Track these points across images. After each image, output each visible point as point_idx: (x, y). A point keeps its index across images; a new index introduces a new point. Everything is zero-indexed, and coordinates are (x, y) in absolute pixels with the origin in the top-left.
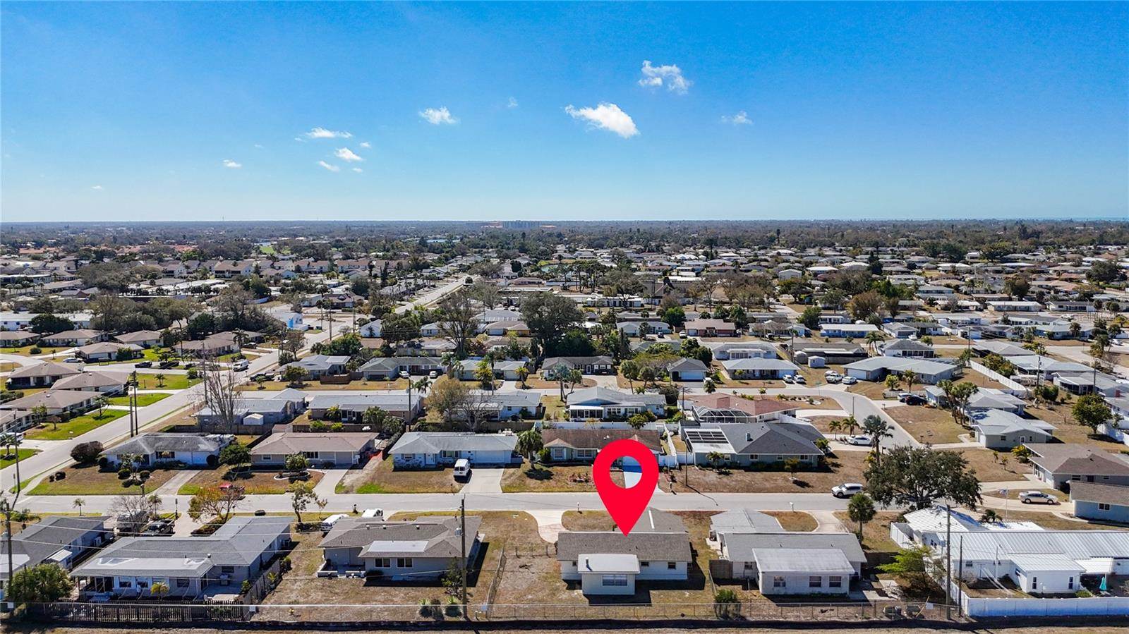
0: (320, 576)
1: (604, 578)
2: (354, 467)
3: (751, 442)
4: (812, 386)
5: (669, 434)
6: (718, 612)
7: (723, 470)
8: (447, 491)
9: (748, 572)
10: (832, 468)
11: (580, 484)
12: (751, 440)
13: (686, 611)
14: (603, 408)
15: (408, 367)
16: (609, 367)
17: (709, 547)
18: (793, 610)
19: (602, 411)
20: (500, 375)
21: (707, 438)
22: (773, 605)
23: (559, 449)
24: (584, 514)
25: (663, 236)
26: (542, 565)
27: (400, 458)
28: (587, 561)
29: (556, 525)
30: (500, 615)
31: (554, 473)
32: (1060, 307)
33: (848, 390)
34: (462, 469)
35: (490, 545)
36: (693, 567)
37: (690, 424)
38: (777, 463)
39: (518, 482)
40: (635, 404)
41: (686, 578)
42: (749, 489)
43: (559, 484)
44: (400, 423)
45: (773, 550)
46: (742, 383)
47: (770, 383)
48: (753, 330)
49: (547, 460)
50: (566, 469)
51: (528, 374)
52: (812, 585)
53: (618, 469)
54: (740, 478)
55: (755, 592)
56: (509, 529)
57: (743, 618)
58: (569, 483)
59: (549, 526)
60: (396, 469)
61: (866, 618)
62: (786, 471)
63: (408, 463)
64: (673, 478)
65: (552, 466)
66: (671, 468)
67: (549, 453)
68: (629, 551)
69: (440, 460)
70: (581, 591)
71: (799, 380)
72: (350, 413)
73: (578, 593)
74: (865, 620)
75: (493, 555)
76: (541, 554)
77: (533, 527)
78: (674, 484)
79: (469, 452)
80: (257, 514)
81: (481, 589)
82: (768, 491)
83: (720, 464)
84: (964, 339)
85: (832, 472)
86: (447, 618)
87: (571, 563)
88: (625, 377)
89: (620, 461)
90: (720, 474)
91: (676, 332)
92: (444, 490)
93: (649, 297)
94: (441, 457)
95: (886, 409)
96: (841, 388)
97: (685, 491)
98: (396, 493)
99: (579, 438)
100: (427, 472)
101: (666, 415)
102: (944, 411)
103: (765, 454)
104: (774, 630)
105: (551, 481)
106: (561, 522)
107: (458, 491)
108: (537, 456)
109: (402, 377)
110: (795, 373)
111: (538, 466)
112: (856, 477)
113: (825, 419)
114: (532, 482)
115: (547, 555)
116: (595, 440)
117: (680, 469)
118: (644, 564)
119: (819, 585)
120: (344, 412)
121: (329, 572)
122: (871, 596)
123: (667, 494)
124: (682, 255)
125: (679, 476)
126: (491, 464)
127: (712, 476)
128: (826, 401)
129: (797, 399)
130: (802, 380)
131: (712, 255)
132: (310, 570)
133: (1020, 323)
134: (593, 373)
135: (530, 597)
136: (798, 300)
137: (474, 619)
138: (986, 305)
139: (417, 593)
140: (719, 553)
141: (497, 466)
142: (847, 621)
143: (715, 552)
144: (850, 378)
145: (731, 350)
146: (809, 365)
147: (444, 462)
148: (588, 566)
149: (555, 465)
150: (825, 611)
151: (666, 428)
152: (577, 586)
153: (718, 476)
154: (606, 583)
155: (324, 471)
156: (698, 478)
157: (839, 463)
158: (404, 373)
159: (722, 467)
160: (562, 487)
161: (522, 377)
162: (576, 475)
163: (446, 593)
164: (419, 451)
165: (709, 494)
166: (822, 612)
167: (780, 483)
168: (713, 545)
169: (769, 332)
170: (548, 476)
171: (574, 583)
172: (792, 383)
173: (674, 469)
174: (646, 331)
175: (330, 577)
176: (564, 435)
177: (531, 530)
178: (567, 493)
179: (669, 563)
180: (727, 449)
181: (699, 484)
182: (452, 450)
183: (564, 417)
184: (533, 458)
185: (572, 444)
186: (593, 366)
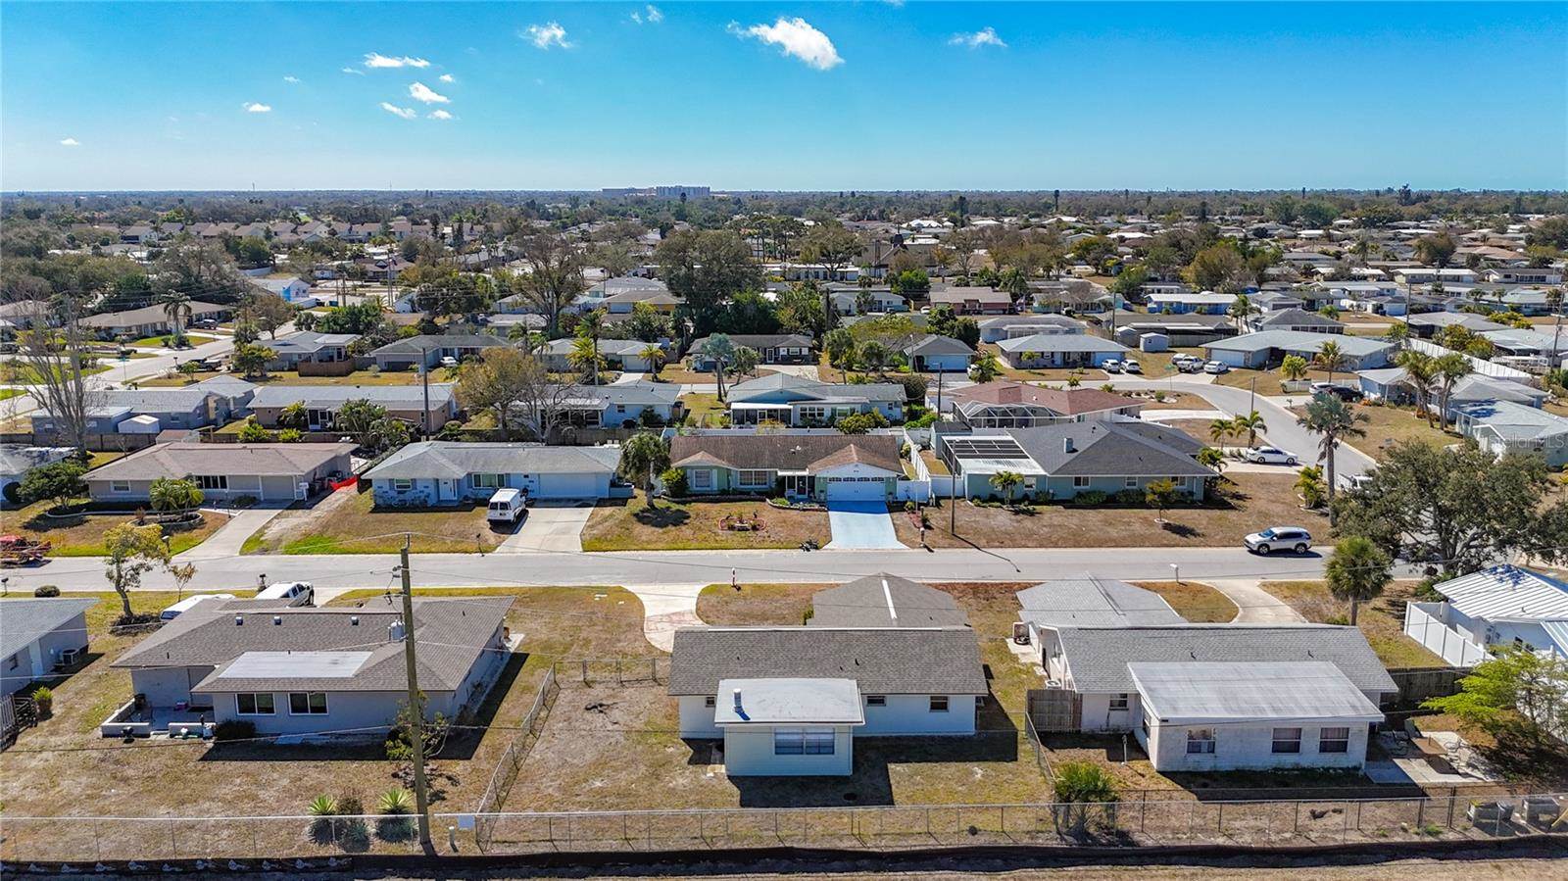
0: (108, 734)
1: (779, 737)
2: (297, 505)
3: (1076, 454)
4: (1154, 377)
5: (914, 449)
6: (1060, 821)
7: (1022, 507)
8: (469, 549)
9: (1118, 718)
10: (1234, 502)
11: (743, 534)
12: (1075, 451)
13: (980, 821)
14: (791, 407)
15: (456, 351)
16: (805, 351)
17: (1015, 658)
18: (1244, 814)
19: (790, 410)
20: (615, 364)
21: (987, 451)
22: (1190, 799)
23: (703, 472)
24: (746, 591)
25: (888, 201)
26: (640, 704)
27: (386, 487)
28: (738, 697)
29: (682, 614)
30: (511, 837)
31: (691, 514)
32: (1507, 276)
33: (1216, 382)
34: (504, 506)
35: (529, 659)
36: (988, 707)
37: (951, 429)
38: (1126, 493)
39: (617, 531)
40: (851, 399)
41: (971, 730)
42: (1077, 541)
43: (701, 535)
44: (407, 428)
45: (1177, 666)
46: (1034, 373)
47: (1081, 373)
48: (1040, 303)
49: (680, 490)
50: (717, 506)
51: (665, 363)
52: (1277, 748)
53: (817, 507)
54: (1057, 520)
55: (1139, 765)
56: (580, 624)
57: (1123, 836)
58: (720, 532)
59: (668, 615)
60: (377, 509)
61: (1430, 833)
62: (1149, 507)
63: (402, 497)
64: (925, 522)
65: (690, 502)
66: (920, 504)
67: (684, 478)
68: (839, 671)
69: (468, 492)
70: (722, 769)
71: (1131, 368)
72: (323, 415)
73: (716, 772)
74: (1428, 839)
75: (532, 678)
76: (640, 677)
77: (633, 618)
78: (928, 533)
79: (526, 476)
80: (37, 595)
81: (485, 766)
82: (1117, 543)
83: (1014, 498)
84: (1378, 315)
85: (1233, 508)
86: (378, 848)
87: (703, 700)
88: (833, 366)
89: (822, 491)
90: (1017, 513)
91: (915, 309)
92: (464, 546)
93: (870, 266)
94: (470, 487)
95: (1293, 408)
96: (1204, 379)
97: (951, 546)
98: (365, 553)
99: (743, 452)
100: (439, 514)
101: (906, 418)
102: (1399, 410)
103: (1104, 476)
104: (1209, 870)
105: (684, 528)
106: (694, 608)
107: (491, 549)
108: (660, 482)
109: (444, 366)
110: (1122, 357)
111: (660, 504)
112: (1282, 517)
113: (1192, 424)
114: (646, 532)
115: (655, 680)
116: (773, 454)
117: (938, 505)
118: (874, 700)
119: (1295, 748)
120: (314, 413)
121: (128, 726)
122: (1419, 772)
123: (916, 550)
124: (918, 221)
125: (935, 516)
126: (569, 500)
127: (1001, 518)
128: (1183, 398)
129: (1134, 395)
130: (1136, 368)
131: (963, 221)
132: (88, 722)
133: (1459, 294)
134: (777, 362)
135: (598, 784)
136: (1100, 271)
137: (443, 849)
138: (1393, 274)
139: (323, 778)
140: (1040, 671)
141: (581, 503)
142: (1382, 840)
143: (1029, 670)
144: (1218, 363)
145: (1008, 326)
146: (1142, 348)
147: (471, 496)
148: (739, 710)
149: (695, 501)
150: (1322, 815)
151: (907, 438)
152: (716, 755)
153: (1013, 517)
154: (781, 748)
155: (232, 512)
156: (975, 521)
157: (1242, 492)
158: (447, 360)
159: (1020, 501)
160: (705, 539)
161: (655, 367)
162: (735, 517)
163: (395, 775)
164: (427, 474)
165: (1000, 550)
166: (1315, 816)
167: (1138, 528)
168: (1024, 654)
169: (1067, 305)
170: (680, 519)
171: (706, 747)
172: (1118, 372)
173: (927, 505)
174: (867, 305)
175: (129, 736)
176: (714, 446)
177: (629, 625)
178: (714, 552)
179: (932, 698)
180: (1028, 468)
181: (977, 532)
182: (492, 472)
183: (721, 423)
184: (651, 487)
185: (729, 461)
186: (777, 350)
